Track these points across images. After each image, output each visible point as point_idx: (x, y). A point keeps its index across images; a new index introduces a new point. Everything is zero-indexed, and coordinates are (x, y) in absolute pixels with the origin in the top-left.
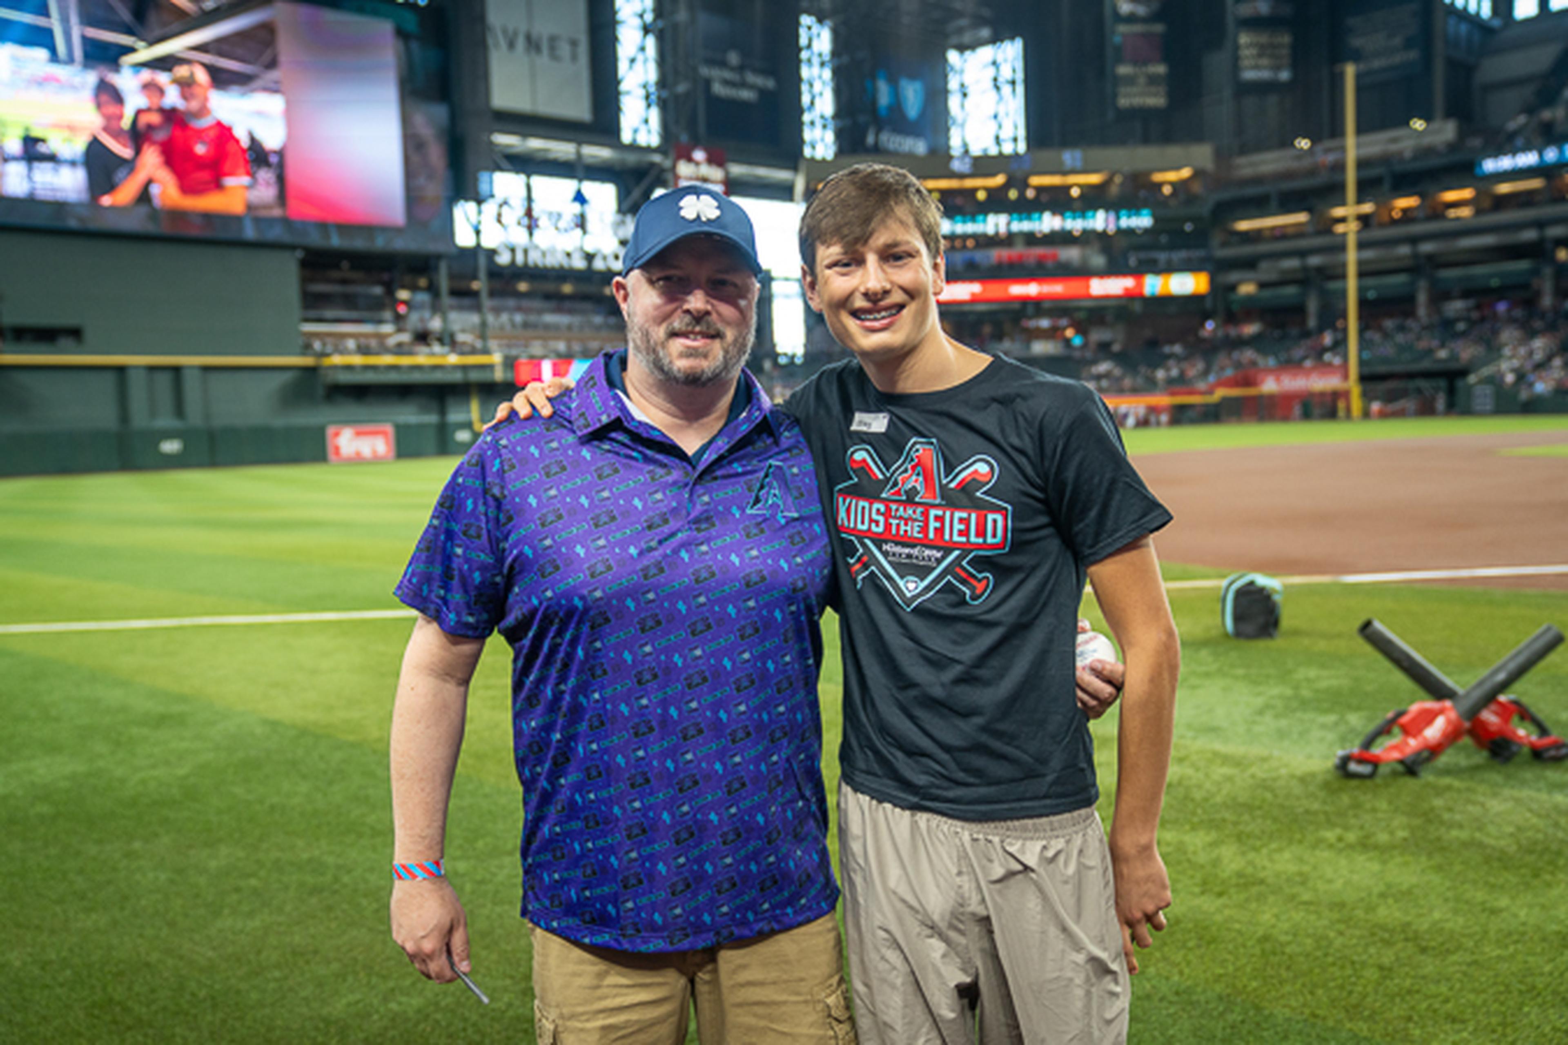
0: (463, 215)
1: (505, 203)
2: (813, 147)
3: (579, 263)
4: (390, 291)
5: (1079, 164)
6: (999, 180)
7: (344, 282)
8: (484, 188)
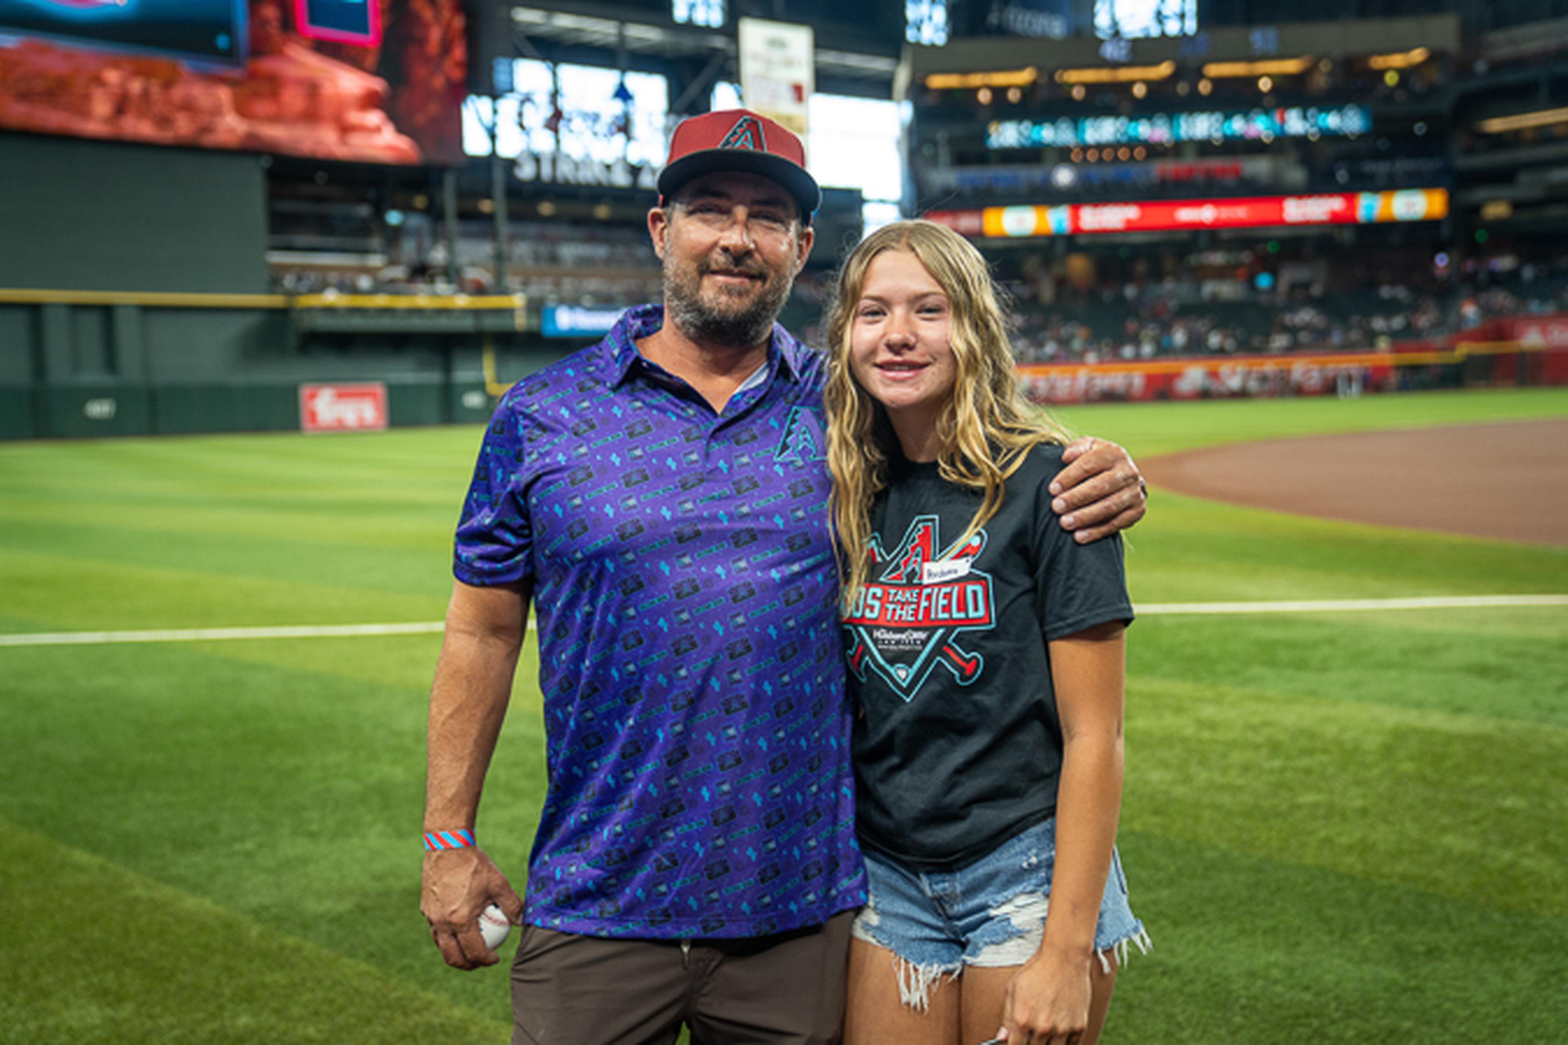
0: (474, 115)
1: (527, 99)
2: (919, 29)
3: (621, 179)
4: (379, 212)
5: (1272, 47)
6: (1164, 69)
7: (319, 199)
8: (500, 78)
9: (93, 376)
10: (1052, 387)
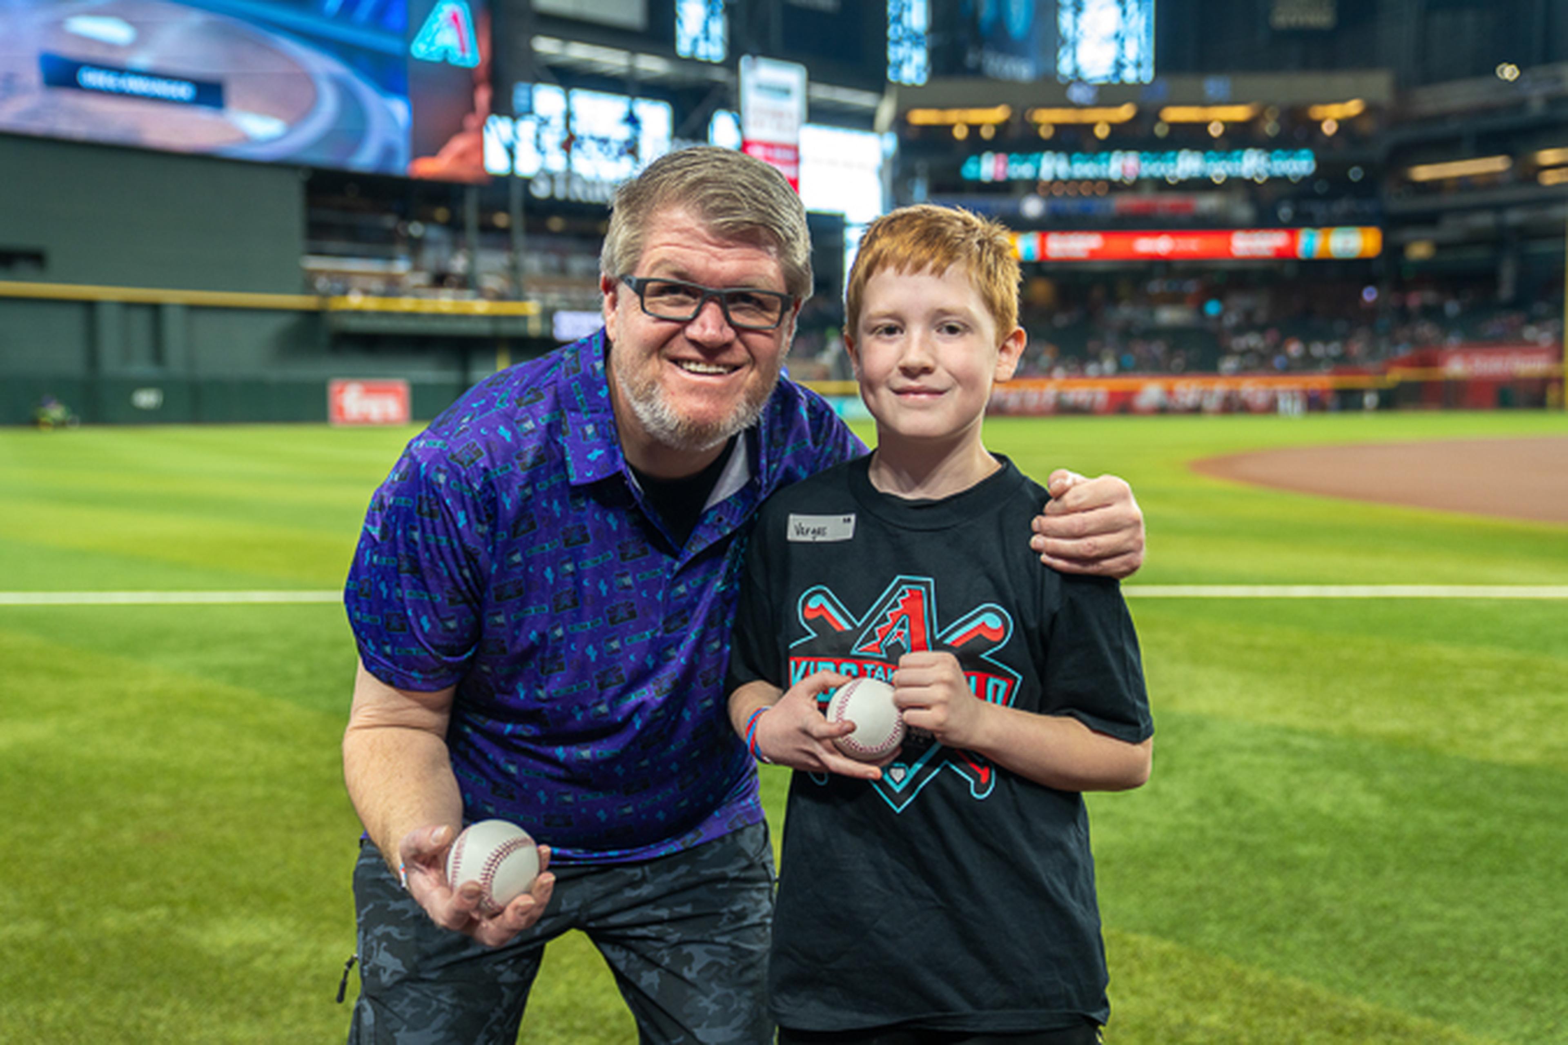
0: (495, 135)
1: (544, 122)
2: (900, 69)
4: (403, 224)
5: (1224, 95)
6: (1125, 113)
7: (349, 210)
8: (521, 101)
9: (141, 368)
10: (1022, 401)
